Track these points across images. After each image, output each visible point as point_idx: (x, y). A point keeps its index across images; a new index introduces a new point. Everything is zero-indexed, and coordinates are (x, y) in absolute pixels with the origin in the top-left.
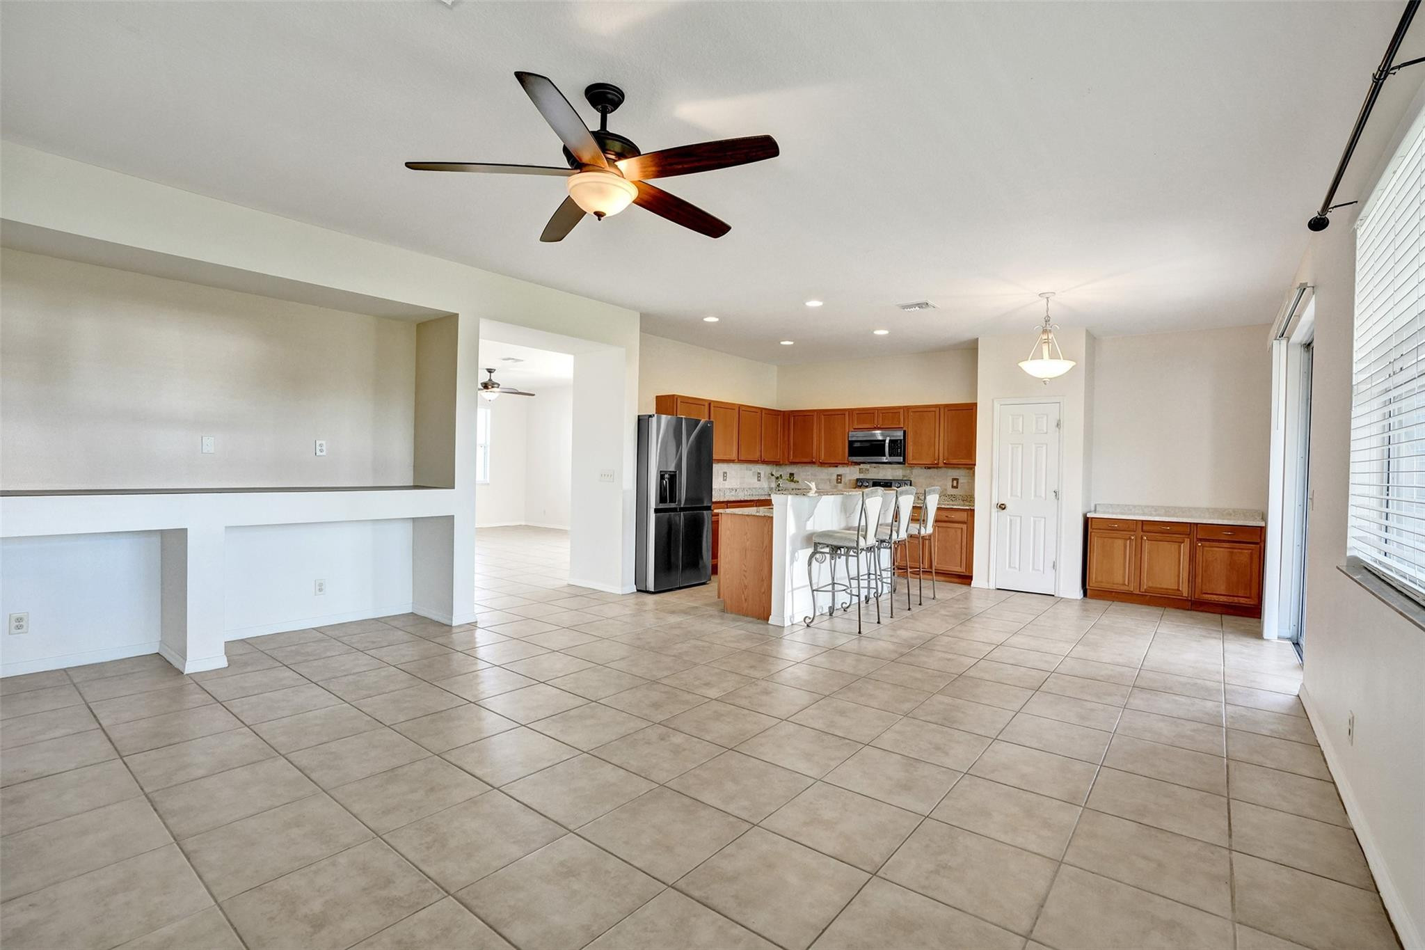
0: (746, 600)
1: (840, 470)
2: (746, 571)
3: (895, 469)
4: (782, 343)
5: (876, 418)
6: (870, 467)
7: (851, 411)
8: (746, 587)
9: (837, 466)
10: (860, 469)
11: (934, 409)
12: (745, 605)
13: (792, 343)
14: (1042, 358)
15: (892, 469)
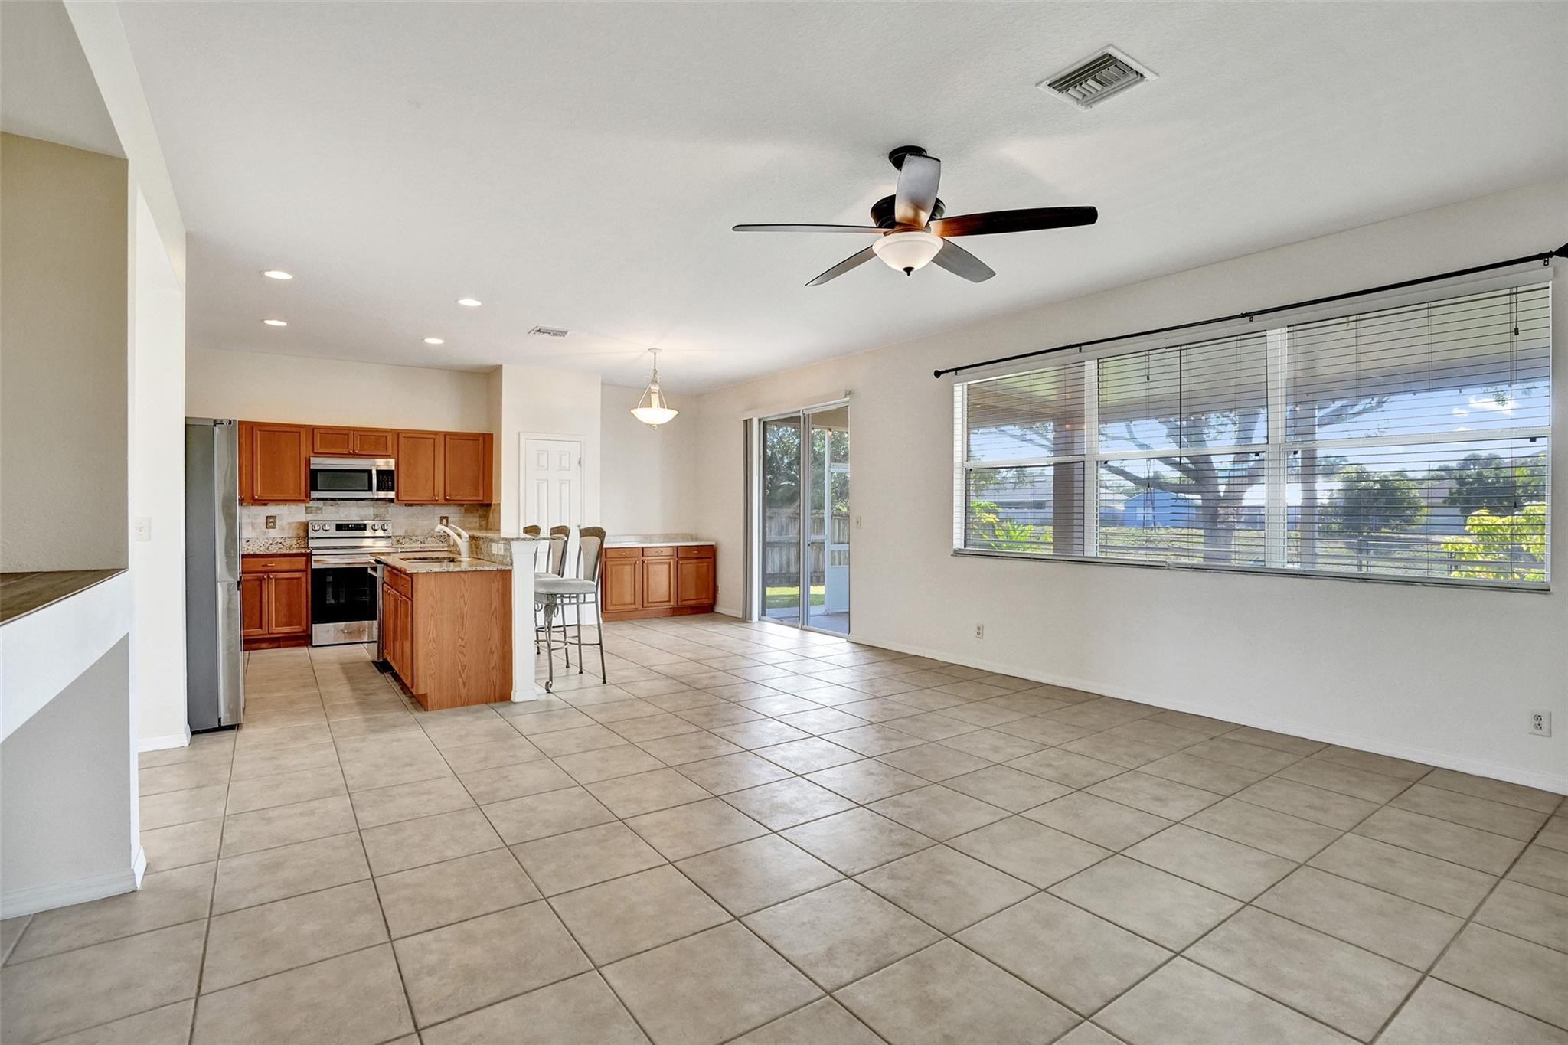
0: (464, 684)
1: (272, 510)
2: (464, 647)
3: (364, 507)
4: (267, 322)
5: (351, 440)
6: (324, 505)
7: (312, 430)
8: (464, 666)
9: (266, 505)
10: (307, 508)
11: (433, 436)
12: (464, 692)
13: (283, 324)
14: (651, 407)
15: (358, 507)
